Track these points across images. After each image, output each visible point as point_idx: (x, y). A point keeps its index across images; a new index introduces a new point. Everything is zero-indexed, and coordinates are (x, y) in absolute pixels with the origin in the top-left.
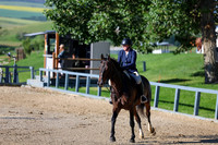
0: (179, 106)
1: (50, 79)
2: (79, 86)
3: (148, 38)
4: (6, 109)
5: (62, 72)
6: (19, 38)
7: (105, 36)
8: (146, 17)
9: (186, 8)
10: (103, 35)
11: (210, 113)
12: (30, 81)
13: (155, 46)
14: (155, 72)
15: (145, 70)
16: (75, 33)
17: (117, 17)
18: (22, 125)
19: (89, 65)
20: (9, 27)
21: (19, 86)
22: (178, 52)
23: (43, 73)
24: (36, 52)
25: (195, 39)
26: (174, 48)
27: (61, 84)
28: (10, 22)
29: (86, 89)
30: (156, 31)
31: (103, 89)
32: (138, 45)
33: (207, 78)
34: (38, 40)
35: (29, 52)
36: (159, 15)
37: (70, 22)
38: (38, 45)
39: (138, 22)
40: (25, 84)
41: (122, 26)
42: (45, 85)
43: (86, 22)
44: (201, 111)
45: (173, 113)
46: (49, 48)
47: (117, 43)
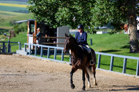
0: (113, 67)
1: (31, 50)
2: (50, 55)
3: (93, 24)
4: (3, 69)
5: (39, 45)
6: (11, 24)
7: (66, 23)
8: (92, 10)
9: (118, 5)
10: (65, 22)
11: (133, 72)
12: (18, 51)
13: (98, 29)
14: (98, 45)
15: (92, 44)
16: (47, 21)
17: (74, 10)
18: (13, 79)
19: (56, 41)
20: (5, 17)
21: (11, 54)
22: (113, 33)
23: (26, 46)
24: (22, 33)
25: (123, 25)
26: (110, 31)
27: (38, 53)
28: (5, 14)
29: (54, 56)
30: (99, 20)
31: (65, 56)
32: (87, 28)
33: (131, 50)
34: (24, 25)
35: (18, 33)
36: (101, 9)
37: (44, 14)
38: (23, 28)
39: (87, 14)
40: (15, 53)
41: (77, 16)
42: (28, 53)
43: (54, 14)
44: (127, 71)
45: (109, 71)
46: (30, 30)
47: (74, 27)
